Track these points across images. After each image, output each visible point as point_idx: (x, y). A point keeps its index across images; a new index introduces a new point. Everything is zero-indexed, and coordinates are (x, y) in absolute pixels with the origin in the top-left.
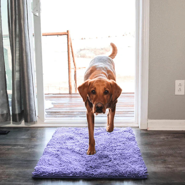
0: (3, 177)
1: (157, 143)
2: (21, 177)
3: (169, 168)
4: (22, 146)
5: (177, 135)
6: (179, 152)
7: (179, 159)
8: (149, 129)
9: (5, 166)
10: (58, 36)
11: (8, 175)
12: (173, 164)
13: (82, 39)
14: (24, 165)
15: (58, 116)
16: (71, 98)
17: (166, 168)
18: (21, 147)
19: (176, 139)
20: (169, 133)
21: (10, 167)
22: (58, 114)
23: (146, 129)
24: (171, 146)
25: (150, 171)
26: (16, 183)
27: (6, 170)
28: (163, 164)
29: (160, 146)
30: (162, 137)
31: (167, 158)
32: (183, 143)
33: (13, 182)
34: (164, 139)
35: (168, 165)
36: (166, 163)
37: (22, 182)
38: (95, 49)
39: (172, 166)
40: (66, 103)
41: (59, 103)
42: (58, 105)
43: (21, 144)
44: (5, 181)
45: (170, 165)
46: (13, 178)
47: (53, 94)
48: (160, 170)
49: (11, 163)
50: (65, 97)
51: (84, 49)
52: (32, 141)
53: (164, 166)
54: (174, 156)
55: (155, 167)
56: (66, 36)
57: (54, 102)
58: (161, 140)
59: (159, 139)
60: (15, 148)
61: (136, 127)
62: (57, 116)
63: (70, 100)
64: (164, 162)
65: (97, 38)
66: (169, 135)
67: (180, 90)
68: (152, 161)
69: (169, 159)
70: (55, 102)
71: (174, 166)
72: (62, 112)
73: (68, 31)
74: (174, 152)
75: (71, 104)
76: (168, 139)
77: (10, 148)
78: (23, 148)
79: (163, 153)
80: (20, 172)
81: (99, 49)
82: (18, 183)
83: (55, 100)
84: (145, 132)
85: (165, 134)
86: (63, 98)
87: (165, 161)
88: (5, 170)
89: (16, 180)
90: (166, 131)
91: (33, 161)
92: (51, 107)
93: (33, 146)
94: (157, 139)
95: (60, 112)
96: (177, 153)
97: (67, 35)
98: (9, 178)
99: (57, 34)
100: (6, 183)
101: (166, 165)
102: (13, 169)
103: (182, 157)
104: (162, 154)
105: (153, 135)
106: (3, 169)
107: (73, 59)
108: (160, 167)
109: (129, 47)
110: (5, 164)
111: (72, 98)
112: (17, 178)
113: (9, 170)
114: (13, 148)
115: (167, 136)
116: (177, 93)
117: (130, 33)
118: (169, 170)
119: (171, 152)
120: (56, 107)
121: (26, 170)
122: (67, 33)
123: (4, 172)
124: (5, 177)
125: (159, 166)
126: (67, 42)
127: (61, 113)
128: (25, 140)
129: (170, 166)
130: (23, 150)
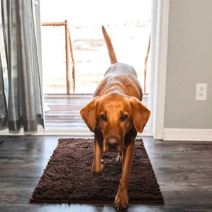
0: (3, 198)
1: (176, 157)
2: (23, 197)
3: (192, 186)
4: (20, 159)
5: (197, 146)
6: (201, 167)
7: (202, 175)
8: (164, 139)
9: (4, 184)
10: (55, 26)
11: (8, 195)
12: (197, 182)
13: (77, 28)
14: (26, 183)
15: (57, 121)
16: (69, 99)
17: (188, 186)
18: (19, 161)
19: (196, 151)
20: (188, 144)
21: (10, 185)
22: (57, 119)
23: (162, 139)
24: (192, 160)
25: (172, 190)
26: (19, 205)
27: (6, 189)
28: (185, 182)
29: (180, 159)
30: (181, 149)
31: (188, 174)
32: (205, 156)
33: (15, 203)
34: (183, 151)
35: (191, 183)
36: (188, 180)
37: (26, 204)
38: (92, 40)
39: (195, 184)
40: (65, 106)
41: (56, 106)
42: (55, 108)
43: (19, 157)
44: (5, 203)
45: (193, 182)
46: (14, 198)
47: (49, 94)
48: (182, 189)
49: (10, 180)
50: (62, 98)
51: (80, 40)
52: (32, 153)
53: (187, 184)
54: (196, 172)
55: (176, 185)
56: (64, 26)
57: (50, 104)
58: (180, 152)
59: (177, 151)
60: (13, 161)
61: (150, 136)
62: (55, 121)
63: (68, 102)
64: (186, 179)
65: (94, 27)
66: (188, 147)
67: (201, 95)
68: (172, 178)
69: (191, 176)
70: (52, 105)
71: (198, 185)
72: (61, 116)
73: (66, 21)
74: (196, 168)
75: (70, 107)
76: (187, 151)
77: (7, 162)
78: (22, 161)
79: (183, 168)
80: (22, 191)
81: (97, 40)
82: (22, 205)
83: (51, 102)
84: (160, 142)
85: (183, 145)
86: (61, 100)
87: (187, 177)
88: (4, 189)
89: (18, 201)
90: (185, 141)
91: (35, 177)
92: (47, 111)
93: (33, 160)
94: (175, 151)
95: (58, 116)
96: (199, 168)
97: (66, 25)
98: (10, 199)
99: (54, 24)
100: (7, 205)
101: (189, 183)
102: (13, 188)
103: (205, 173)
104: (183, 170)
105: (169, 146)
106: (1, 187)
107: (71, 53)
108: (182, 185)
109: (131, 38)
110: (4, 182)
111: (71, 99)
112: (20, 198)
113: (9, 189)
114: (10, 162)
115: (186, 148)
116: (198, 98)
117: (132, 22)
118: (192, 189)
119: (192, 167)
120: (53, 110)
121: (29, 189)
122: (65, 23)
123: (3, 191)
124: (5, 198)
125: (180, 184)
126: (65, 34)
127: (59, 118)
128: (23, 151)
129: (193, 184)
130: (22, 164)
